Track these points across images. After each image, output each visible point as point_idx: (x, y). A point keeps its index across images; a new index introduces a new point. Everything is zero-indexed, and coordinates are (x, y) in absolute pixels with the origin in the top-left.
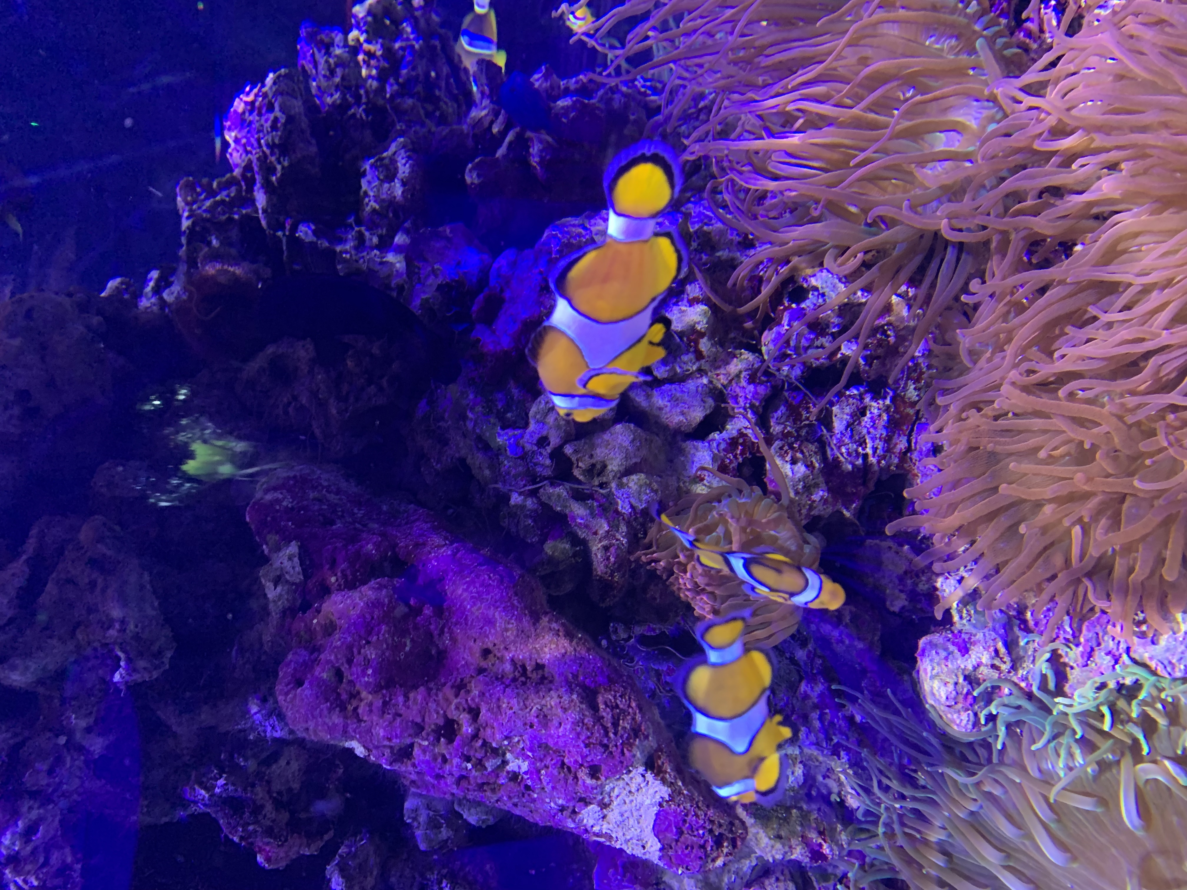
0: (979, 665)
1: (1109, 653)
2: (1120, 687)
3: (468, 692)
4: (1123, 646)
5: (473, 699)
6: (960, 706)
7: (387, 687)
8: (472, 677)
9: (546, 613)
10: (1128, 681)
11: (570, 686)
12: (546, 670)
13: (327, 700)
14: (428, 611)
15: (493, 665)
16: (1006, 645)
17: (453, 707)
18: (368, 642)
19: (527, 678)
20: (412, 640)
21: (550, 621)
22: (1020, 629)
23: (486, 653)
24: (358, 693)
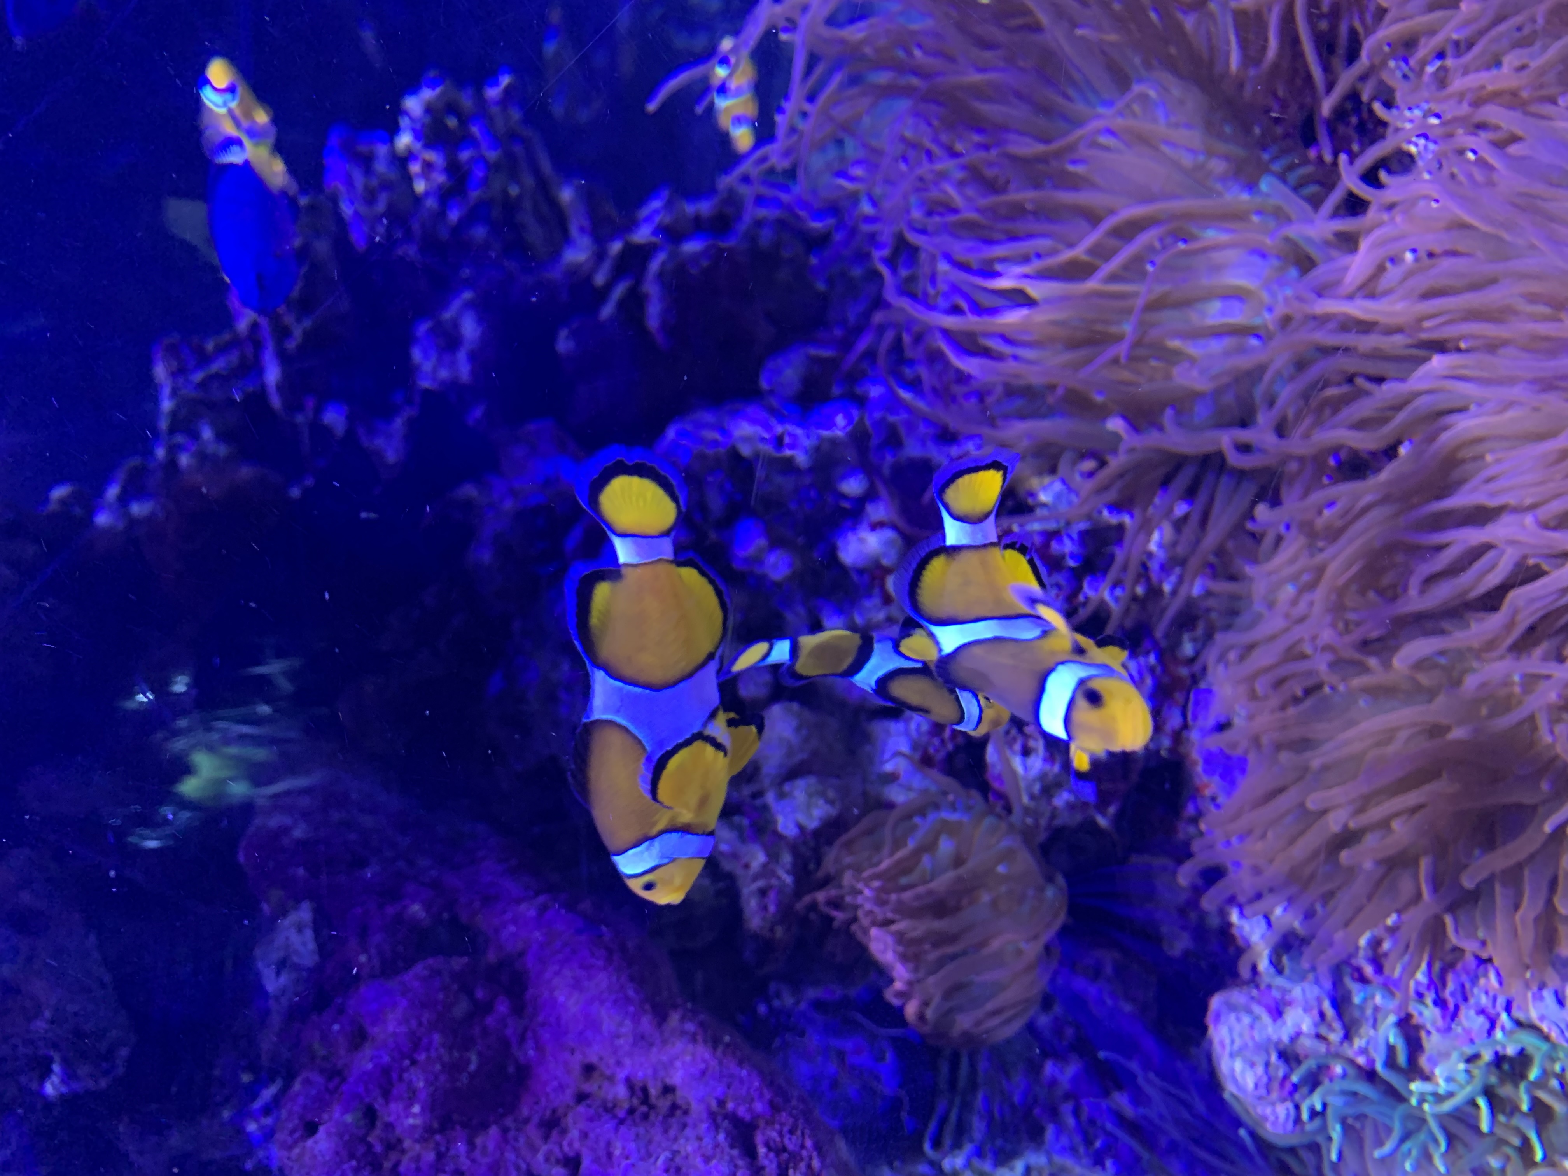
0: (1298, 1034)
1: (1482, 1012)
2: (1499, 1060)
3: (564, 1132)
4: (1501, 1001)
5: (570, 1144)
6: (1275, 1095)
7: (442, 1130)
8: (568, 1107)
9: (675, 1007)
10: (1511, 1051)
11: (714, 1120)
12: (679, 1093)
13: (352, 1156)
14: (502, 1007)
15: (600, 1087)
16: (1335, 1004)
17: (540, 1157)
18: (414, 1062)
19: (652, 1107)
20: (480, 1054)
21: (683, 1019)
22: (1353, 979)
23: (589, 1069)
24: (400, 1141)
